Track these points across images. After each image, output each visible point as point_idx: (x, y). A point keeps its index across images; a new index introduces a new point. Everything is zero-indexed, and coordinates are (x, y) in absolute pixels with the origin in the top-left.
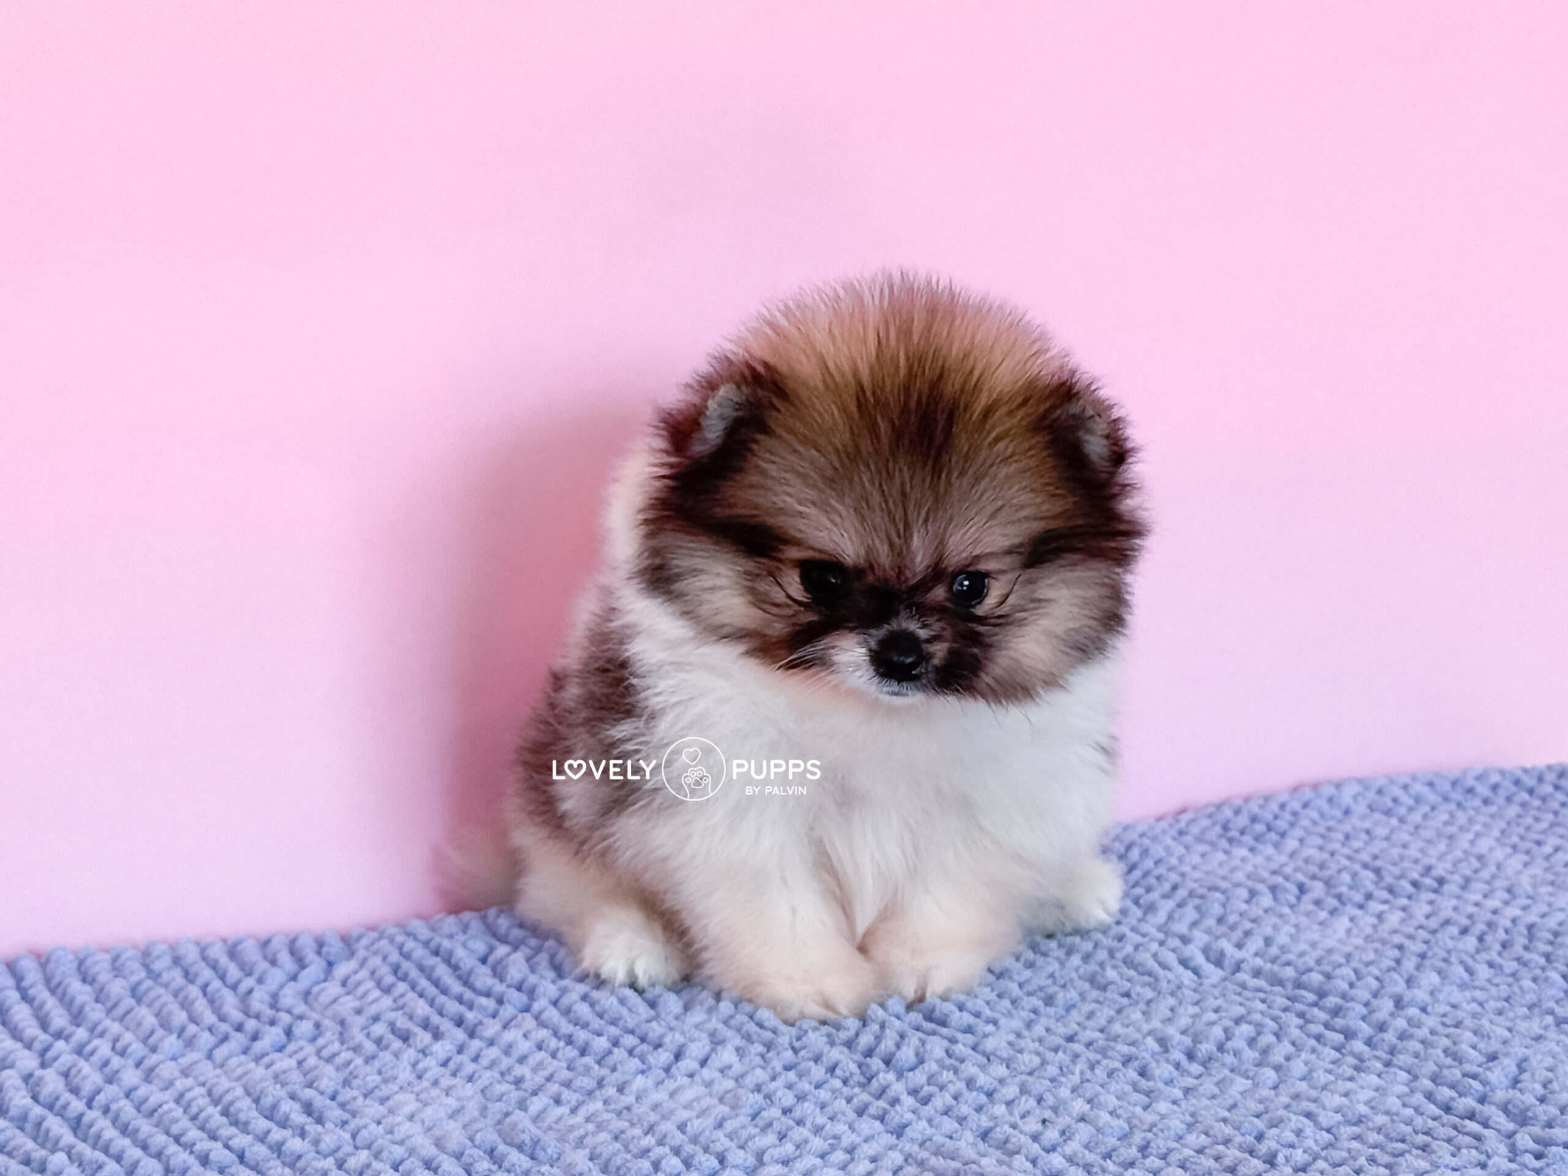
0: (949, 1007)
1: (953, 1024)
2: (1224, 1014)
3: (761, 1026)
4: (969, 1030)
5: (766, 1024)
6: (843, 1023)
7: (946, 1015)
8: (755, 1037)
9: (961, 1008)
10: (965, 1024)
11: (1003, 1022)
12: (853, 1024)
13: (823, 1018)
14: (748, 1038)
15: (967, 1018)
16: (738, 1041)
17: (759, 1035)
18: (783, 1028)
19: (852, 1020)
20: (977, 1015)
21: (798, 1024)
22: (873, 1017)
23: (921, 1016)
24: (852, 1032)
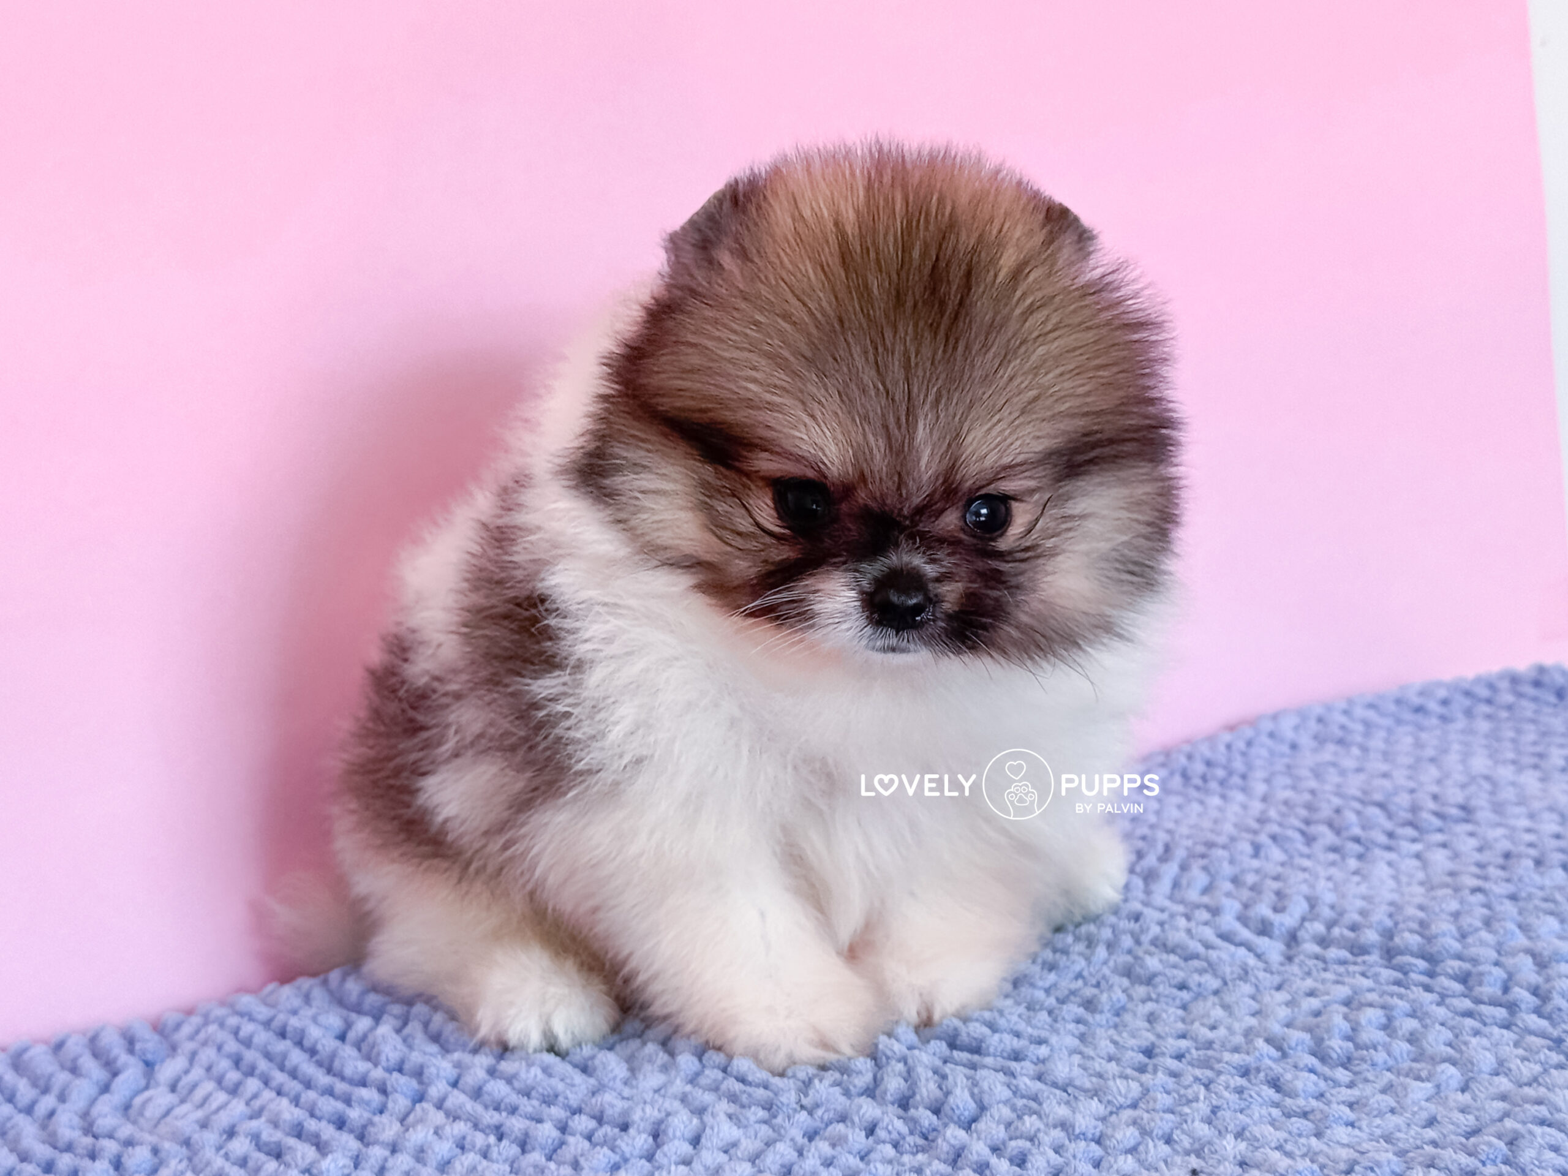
0: (977, 1029)
1: (992, 1050)
2: (1326, 998)
3: (742, 1080)
4: (1017, 1056)
5: (750, 1078)
6: (853, 1067)
7: (981, 1041)
8: (744, 1098)
9: (993, 1027)
10: (1008, 1048)
11: (1054, 1039)
12: (864, 1064)
13: (821, 1062)
14: (733, 1098)
15: (1010, 1042)
16: (724, 1106)
17: (750, 1095)
18: (776, 1081)
19: (861, 1059)
20: (1018, 1035)
21: (790, 1073)
22: (889, 1053)
23: (944, 1044)
24: (868, 1077)
